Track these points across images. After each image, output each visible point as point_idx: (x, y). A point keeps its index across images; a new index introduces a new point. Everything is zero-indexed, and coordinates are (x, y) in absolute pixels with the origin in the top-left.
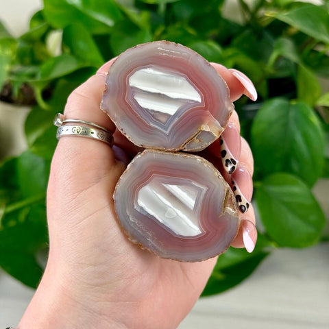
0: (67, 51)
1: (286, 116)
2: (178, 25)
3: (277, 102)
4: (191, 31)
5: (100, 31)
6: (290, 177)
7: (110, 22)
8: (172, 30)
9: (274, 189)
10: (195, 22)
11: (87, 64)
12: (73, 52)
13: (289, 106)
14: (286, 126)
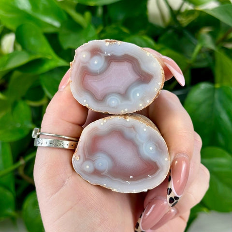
1: (212, 98)
2: (114, 26)
3: (204, 86)
4: (125, 30)
7: (57, 24)
8: (109, 30)
10: (127, 23)
11: (39, 56)
12: (24, 48)
13: (214, 89)
14: (212, 105)
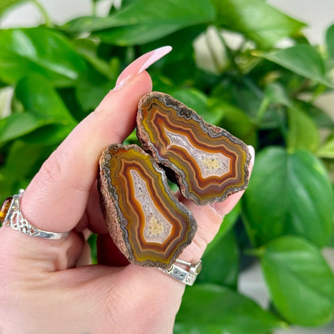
0: (20, 107)
4: (166, 81)
5: (63, 83)
6: (297, 241)
7: (72, 74)
9: (280, 257)
11: (50, 121)
12: (27, 108)
13: (286, 156)
